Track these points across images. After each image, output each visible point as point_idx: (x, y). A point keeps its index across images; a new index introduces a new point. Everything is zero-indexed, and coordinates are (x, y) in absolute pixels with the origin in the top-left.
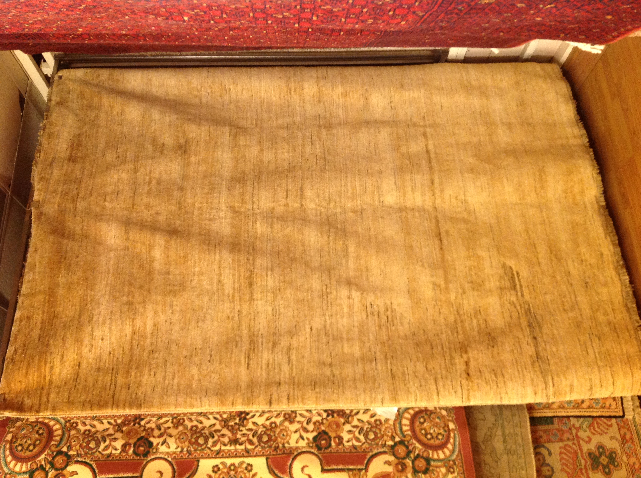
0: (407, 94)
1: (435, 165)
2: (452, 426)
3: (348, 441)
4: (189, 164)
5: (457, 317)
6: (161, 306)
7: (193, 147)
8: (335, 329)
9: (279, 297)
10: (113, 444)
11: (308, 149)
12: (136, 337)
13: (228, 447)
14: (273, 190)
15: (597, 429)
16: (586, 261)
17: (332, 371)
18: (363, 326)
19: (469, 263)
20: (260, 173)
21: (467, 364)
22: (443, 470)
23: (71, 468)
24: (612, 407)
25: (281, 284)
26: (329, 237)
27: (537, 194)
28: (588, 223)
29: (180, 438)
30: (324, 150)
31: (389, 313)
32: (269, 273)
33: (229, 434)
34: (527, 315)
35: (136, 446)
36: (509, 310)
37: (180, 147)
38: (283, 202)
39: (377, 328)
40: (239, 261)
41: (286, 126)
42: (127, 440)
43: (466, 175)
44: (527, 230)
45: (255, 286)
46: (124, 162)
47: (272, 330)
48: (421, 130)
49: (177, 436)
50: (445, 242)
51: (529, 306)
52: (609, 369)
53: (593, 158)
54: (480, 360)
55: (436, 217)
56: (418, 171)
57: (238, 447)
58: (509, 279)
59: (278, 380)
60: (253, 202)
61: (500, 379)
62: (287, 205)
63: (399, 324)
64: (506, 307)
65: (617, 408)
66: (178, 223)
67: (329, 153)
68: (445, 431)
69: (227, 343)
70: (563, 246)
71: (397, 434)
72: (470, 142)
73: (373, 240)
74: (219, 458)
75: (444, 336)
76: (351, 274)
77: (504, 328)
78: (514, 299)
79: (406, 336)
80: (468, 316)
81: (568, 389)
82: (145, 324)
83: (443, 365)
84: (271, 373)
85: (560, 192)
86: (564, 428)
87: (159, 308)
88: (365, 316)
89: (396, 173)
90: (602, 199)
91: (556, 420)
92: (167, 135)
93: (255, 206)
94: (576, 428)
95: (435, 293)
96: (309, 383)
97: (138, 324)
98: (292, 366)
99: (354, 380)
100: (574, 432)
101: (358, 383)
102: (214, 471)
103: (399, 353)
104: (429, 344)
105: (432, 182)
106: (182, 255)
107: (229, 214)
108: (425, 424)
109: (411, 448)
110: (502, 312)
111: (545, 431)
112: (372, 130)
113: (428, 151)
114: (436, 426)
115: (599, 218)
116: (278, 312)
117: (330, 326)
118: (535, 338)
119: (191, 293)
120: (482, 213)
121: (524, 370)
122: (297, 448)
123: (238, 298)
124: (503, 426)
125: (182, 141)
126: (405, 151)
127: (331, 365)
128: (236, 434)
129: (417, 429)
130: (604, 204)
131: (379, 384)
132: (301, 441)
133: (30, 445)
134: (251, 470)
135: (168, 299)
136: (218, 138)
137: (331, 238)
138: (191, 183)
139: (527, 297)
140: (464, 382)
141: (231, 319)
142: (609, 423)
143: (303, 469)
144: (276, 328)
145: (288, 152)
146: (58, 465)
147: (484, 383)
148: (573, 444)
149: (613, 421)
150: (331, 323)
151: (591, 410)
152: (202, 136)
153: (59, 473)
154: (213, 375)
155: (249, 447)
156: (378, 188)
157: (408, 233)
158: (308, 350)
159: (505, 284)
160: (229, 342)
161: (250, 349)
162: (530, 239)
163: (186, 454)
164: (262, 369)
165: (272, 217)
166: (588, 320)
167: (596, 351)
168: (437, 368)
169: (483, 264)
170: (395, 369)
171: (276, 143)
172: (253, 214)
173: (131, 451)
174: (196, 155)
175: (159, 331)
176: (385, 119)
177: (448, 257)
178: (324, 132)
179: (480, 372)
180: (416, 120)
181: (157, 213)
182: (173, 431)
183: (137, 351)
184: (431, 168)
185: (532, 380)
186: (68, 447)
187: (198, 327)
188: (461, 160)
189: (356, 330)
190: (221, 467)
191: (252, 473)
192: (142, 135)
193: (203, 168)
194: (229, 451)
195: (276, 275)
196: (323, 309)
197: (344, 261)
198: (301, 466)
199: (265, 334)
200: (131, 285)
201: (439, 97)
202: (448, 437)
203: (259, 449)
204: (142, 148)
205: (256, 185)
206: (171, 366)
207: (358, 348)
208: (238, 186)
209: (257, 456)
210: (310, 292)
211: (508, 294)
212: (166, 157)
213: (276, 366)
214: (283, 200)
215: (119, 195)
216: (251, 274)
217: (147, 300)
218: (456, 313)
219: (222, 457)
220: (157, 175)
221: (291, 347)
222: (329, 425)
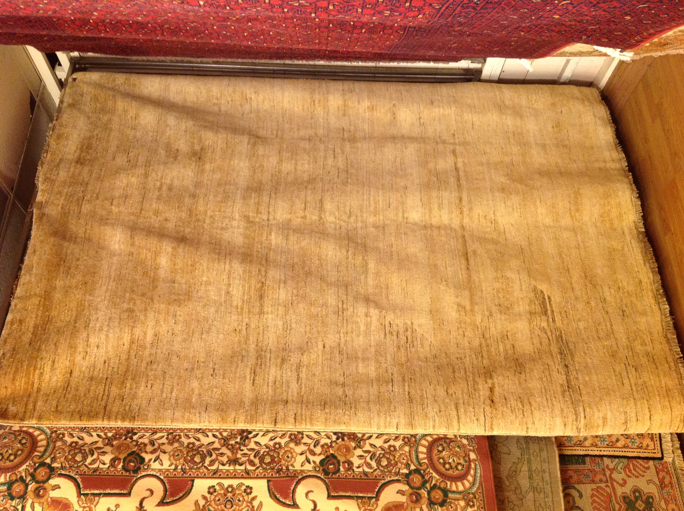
0: (437, 110)
1: (464, 182)
2: (473, 456)
3: (358, 467)
4: (203, 171)
5: (483, 341)
6: (163, 315)
7: (209, 154)
8: (350, 347)
9: (291, 311)
10: (101, 457)
11: (330, 161)
12: (134, 347)
13: (227, 467)
14: (290, 201)
15: (633, 471)
16: (624, 288)
17: (344, 391)
18: (380, 346)
19: (497, 285)
20: (278, 183)
21: (491, 390)
22: (462, 503)
23: (54, 481)
24: (649, 448)
25: (294, 298)
26: (347, 252)
27: (572, 217)
28: (626, 249)
29: (175, 455)
30: (347, 163)
31: (409, 333)
32: (282, 285)
33: (229, 453)
34: (558, 342)
35: (126, 462)
36: (539, 336)
37: (194, 154)
38: (301, 213)
39: (395, 350)
40: (250, 272)
41: (307, 137)
42: (117, 454)
43: (497, 194)
44: (560, 254)
45: (266, 299)
46: (135, 166)
47: (281, 346)
48: (451, 147)
49: (172, 453)
50: (472, 262)
51: (561, 333)
52: (646, 402)
53: (632, 182)
54: (506, 386)
55: (464, 237)
56: (446, 189)
57: (238, 467)
58: (539, 304)
59: (285, 398)
60: (269, 213)
61: (527, 407)
62: (304, 217)
63: (419, 346)
64: (536, 333)
65: (655, 449)
66: (187, 230)
67: (352, 167)
68: (466, 461)
69: (232, 357)
70: (599, 271)
71: (412, 462)
72: (502, 162)
73: (395, 257)
74: (216, 478)
75: (468, 359)
76: (370, 291)
77: (533, 354)
78: (544, 324)
79: (426, 358)
80: (494, 341)
81: (601, 423)
82: (145, 334)
83: (466, 390)
84: (278, 391)
85: (596, 216)
86: (597, 469)
87: (161, 317)
88: (383, 336)
89: (422, 189)
90: (641, 225)
91: (588, 459)
92: (182, 141)
93: (271, 217)
94: (609, 469)
95: (460, 315)
96: (319, 403)
97: (137, 333)
98: (301, 384)
99: (368, 402)
100: (608, 473)
101: (372, 405)
102: (209, 492)
103: (418, 375)
104: (451, 368)
105: (461, 200)
106: (190, 263)
107: (242, 224)
108: (444, 453)
109: (427, 478)
110: (532, 338)
111: (576, 471)
112: (399, 145)
113: (457, 169)
114: (456, 455)
115: (637, 244)
116: (289, 327)
117: (345, 345)
118: (566, 366)
119: (197, 304)
120: (513, 234)
121: (554, 399)
122: (302, 471)
123: (247, 310)
124: (529, 462)
125: (197, 148)
126: (432, 168)
127: (343, 385)
128: (237, 452)
129: (435, 458)
130: (643, 230)
131: (395, 408)
132: (307, 464)
133: (10, 455)
134: (251, 493)
135: (172, 308)
136: (235, 146)
137: (350, 252)
138: (203, 191)
139: (559, 324)
140: (488, 409)
141: (237, 333)
142: (646, 466)
143: (307, 494)
144: (285, 344)
145: (309, 164)
146: (39, 478)
147: (509, 411)
148: (607, 486)
149: (651, 463)
150: (346, 341)
151: (626, 450)
152: (219, 144)
153: (40, 487)
154: (215, 390)
155: (250, 468)
156: (403, 203)
157: (433, 251)
158: (320, 368)
159: (535, 309)
160: (234, 356)
161: (257, 364)
162: (563, 263)
163: (180, 473)
164: (268, 386)
165: (289, 229)
166: (624, 349)
167: (633, 382)
168: (459, 393)
169: (512, 287)
170: (413, 392)
171: (297, 154)
172: (268, 226)
173: (120, 466)
174: (211, 163)
175: (159, 341)
176: (413, 135)
177: (475, 277)
178: (348, 146)
179: (506, 399)
180: (445, 137)
181: (166, 220)
182: (168, 448)
183: (134, 361)
184: (459, 186)
185: (562, 410)
186: (52, 459)
187: (202, 338)
188: (491, 180)
189: (373, 349)
190: (217, 488)
191: (251, 496)
192: (156, 141)
193: (217, 176)
194: (228, 471)
195: (289, 288)
196: (338, 326)
197: (363, 277)
198: (306, 491)
199: (274, 349)
200: (133, 291)
201: (470, 115)
202: (469, 468)
203: (260, 470)
204: (155, 153)
205: (273, 195)
206: (170, 379)
207: (373, 369)
208: (253, 195)
209: (257, 478)
210: (325, 307)
211: (539, 319)
212: (179, 163)
213: (284, 383)
214: (301, 212)
215: (127, 200)
216: (263, 286)
217: (149, 308)
218: (481, 336)
219: (220, 478)
220: (168, 182)
221: (301, 364)
222: (339, 449)
